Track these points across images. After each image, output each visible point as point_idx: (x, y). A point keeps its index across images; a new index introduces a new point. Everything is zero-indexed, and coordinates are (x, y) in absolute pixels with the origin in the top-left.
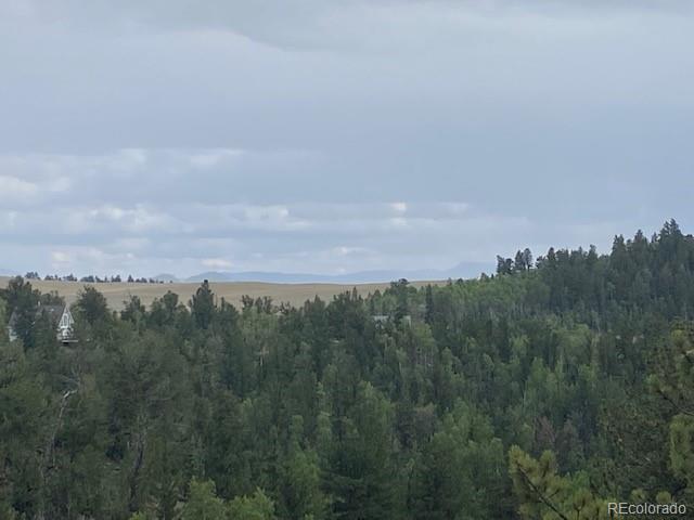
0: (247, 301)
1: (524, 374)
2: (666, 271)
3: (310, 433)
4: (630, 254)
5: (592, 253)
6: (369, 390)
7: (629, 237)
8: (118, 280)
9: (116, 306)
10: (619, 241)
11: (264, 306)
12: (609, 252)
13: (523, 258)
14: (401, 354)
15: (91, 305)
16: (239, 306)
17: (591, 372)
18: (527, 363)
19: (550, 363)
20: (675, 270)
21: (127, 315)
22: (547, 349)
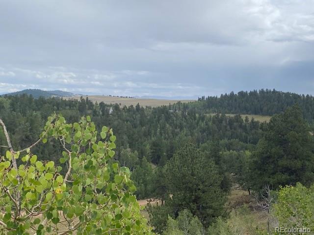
0: (147, 107)
1: (197, 123)
2: (230, 101)
3: (155, 134)
4: (224, 97)
5: (217, 97)
6: (168, 125)
7: (224, 94)
8: (127, 97)
9: (121, 107)
10: (222, 95)
11: (150, 108)
12: (220, 97)
13: (203, 98)
14: (175, 118)
15: (116, 107)
16: (145, 107)
17: (210, 123)
18: (198, 122)
19: (203, 121)
20: (232, 101)
21: (123, 109)
22: (202, 118)
